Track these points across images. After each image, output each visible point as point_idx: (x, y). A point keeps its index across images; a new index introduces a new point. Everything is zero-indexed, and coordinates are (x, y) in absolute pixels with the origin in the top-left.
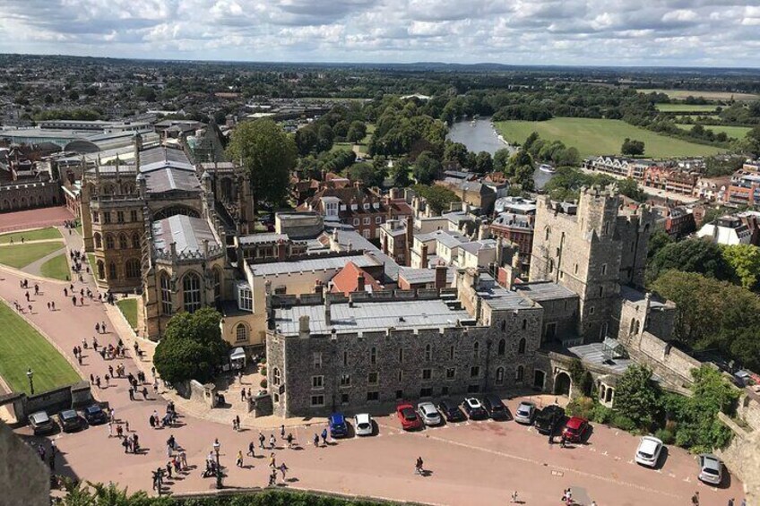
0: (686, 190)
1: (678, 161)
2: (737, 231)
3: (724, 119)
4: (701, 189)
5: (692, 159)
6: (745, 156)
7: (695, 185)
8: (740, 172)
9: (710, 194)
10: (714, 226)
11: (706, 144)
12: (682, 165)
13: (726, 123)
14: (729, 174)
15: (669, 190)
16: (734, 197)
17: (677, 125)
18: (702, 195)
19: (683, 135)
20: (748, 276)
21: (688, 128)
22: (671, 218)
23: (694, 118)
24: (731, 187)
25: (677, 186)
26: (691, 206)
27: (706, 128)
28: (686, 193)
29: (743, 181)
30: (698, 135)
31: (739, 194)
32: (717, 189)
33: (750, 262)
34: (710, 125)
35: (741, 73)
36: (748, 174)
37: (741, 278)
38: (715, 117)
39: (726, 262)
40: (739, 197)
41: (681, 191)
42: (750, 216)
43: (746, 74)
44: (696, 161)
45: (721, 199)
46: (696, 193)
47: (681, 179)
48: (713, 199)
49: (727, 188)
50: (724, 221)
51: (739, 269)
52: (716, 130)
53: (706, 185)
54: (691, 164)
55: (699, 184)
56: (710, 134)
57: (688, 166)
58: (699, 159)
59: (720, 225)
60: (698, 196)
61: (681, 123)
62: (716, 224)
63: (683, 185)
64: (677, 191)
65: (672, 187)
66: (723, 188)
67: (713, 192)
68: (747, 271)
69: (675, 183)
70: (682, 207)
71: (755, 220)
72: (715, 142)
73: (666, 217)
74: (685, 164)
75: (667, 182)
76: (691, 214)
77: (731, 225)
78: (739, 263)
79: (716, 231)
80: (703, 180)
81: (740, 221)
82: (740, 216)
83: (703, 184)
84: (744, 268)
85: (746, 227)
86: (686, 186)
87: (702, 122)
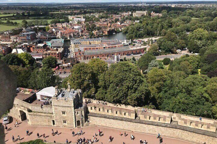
0: (8, 40)
1: (4, 32)
2: (22, 49)
3: (16, 18)
4: (12, 39)
5: (8, 31)
6: (23, 28)
7: (10, 38)
8: (21, 33)
9: (15, 40)
10: (16, 49)
11: (12, 26)
12: (5, 33)
13: (16, 19)
14: (19, 34)
15: (3, 41)
16: (22, 40)
17: (2, 21)
18: (13, 41)
19: (5, 24)
20: (26, 61)
21: (5, 21)
22: (4, 49)
23: (7, 18)
24: (20, 37)
25: (5, 40)
26: (9, 45)
27: (10, 21)
28: (8, 41)
29: (23, 35)
30: (9, 23)
31: (23, 39)
32: (17, 38)
33: (26, 57)
34: (12, 20)
35: (18, 4)
36: (23, 33)
37: (25, 61)
38: (13, 18)
39: (20, 59)
40: (23, 40)
41: (7, 41)
42: (25, 44)
43: (20, 4)
44: (9, 31)
45: (19, 41)
46: (11, 41)
47: (6, 37)
48: (17, 41)
49: (19, 38)
50: (18, 47)
51: (24, 60)
52: (14, 21)
53: (13, 38)
54: (8, 32)
55: (11, 38)
56: (12, 23)
57: (7, 33)
58: (10, 30)
59: (17, 48)
60: (12, 41)
61: (3, 20)
62: (16, 48)
63: (7, 39)
64: (6, 41)
65: (4, 40)
66: (18, 38)
67: (16, 40)
68: (26, 60)
69: (4, 39)
70: (7, 46)
71: (26, 45)
72: (14, 25)
73: (2, 50)
74: (6, 32)
75: (2, 39)
76: (10, 47)
77: (20, 48)
78: (23, 58)
79: (17, 50)
80: (12, 36)
81: (22, 46)
82: (22, 45)
83: (12, 38)
84: (25, 59)
85: (24, 48)
86: (8, 39)
87: (10, 19)
